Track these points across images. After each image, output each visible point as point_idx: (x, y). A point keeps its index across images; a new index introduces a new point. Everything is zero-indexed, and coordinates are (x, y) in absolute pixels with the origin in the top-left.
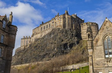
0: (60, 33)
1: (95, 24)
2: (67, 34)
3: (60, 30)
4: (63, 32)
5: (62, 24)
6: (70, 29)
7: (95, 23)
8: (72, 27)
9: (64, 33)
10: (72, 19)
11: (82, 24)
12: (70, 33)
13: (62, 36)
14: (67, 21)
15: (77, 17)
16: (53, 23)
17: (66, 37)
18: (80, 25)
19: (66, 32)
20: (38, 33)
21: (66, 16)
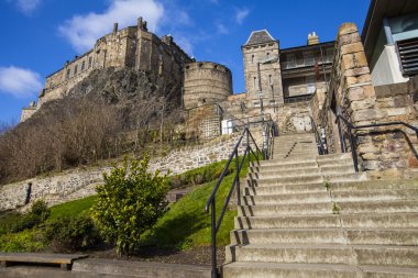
0: (112, 79)
1: (223, 70)
2: (136, 85)
3: (116, 70)
4: (121, 79)
5: (122, 54)
6: (148, 73)
7: (223, 66)
8: (155, 66)
9: (125, 82)
10: (158, 45)
11: (188, 67)
12: (146, 81)
13: (118, 88)
14: (140, 47)
15: (173, 44)
16: (98, 52)
17: (131, 94)
18: (181, 68)
19: (133, 78)
20: (58, 86)
21: (139, 34)
